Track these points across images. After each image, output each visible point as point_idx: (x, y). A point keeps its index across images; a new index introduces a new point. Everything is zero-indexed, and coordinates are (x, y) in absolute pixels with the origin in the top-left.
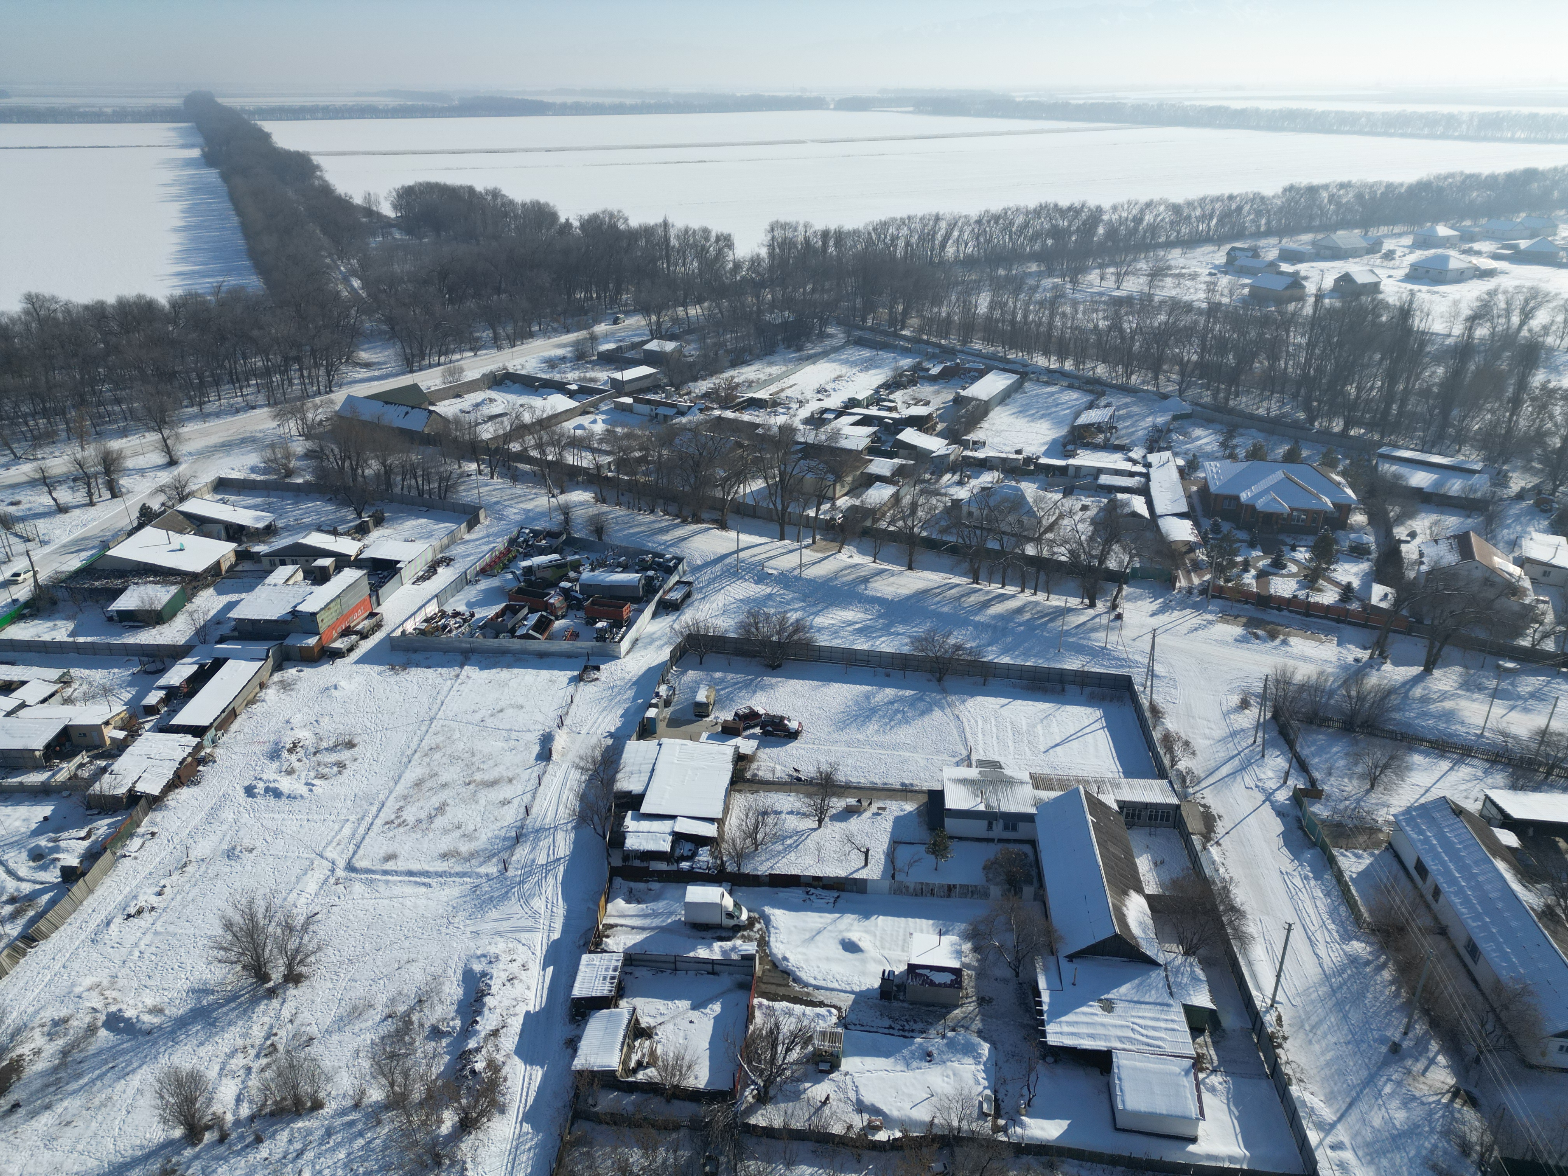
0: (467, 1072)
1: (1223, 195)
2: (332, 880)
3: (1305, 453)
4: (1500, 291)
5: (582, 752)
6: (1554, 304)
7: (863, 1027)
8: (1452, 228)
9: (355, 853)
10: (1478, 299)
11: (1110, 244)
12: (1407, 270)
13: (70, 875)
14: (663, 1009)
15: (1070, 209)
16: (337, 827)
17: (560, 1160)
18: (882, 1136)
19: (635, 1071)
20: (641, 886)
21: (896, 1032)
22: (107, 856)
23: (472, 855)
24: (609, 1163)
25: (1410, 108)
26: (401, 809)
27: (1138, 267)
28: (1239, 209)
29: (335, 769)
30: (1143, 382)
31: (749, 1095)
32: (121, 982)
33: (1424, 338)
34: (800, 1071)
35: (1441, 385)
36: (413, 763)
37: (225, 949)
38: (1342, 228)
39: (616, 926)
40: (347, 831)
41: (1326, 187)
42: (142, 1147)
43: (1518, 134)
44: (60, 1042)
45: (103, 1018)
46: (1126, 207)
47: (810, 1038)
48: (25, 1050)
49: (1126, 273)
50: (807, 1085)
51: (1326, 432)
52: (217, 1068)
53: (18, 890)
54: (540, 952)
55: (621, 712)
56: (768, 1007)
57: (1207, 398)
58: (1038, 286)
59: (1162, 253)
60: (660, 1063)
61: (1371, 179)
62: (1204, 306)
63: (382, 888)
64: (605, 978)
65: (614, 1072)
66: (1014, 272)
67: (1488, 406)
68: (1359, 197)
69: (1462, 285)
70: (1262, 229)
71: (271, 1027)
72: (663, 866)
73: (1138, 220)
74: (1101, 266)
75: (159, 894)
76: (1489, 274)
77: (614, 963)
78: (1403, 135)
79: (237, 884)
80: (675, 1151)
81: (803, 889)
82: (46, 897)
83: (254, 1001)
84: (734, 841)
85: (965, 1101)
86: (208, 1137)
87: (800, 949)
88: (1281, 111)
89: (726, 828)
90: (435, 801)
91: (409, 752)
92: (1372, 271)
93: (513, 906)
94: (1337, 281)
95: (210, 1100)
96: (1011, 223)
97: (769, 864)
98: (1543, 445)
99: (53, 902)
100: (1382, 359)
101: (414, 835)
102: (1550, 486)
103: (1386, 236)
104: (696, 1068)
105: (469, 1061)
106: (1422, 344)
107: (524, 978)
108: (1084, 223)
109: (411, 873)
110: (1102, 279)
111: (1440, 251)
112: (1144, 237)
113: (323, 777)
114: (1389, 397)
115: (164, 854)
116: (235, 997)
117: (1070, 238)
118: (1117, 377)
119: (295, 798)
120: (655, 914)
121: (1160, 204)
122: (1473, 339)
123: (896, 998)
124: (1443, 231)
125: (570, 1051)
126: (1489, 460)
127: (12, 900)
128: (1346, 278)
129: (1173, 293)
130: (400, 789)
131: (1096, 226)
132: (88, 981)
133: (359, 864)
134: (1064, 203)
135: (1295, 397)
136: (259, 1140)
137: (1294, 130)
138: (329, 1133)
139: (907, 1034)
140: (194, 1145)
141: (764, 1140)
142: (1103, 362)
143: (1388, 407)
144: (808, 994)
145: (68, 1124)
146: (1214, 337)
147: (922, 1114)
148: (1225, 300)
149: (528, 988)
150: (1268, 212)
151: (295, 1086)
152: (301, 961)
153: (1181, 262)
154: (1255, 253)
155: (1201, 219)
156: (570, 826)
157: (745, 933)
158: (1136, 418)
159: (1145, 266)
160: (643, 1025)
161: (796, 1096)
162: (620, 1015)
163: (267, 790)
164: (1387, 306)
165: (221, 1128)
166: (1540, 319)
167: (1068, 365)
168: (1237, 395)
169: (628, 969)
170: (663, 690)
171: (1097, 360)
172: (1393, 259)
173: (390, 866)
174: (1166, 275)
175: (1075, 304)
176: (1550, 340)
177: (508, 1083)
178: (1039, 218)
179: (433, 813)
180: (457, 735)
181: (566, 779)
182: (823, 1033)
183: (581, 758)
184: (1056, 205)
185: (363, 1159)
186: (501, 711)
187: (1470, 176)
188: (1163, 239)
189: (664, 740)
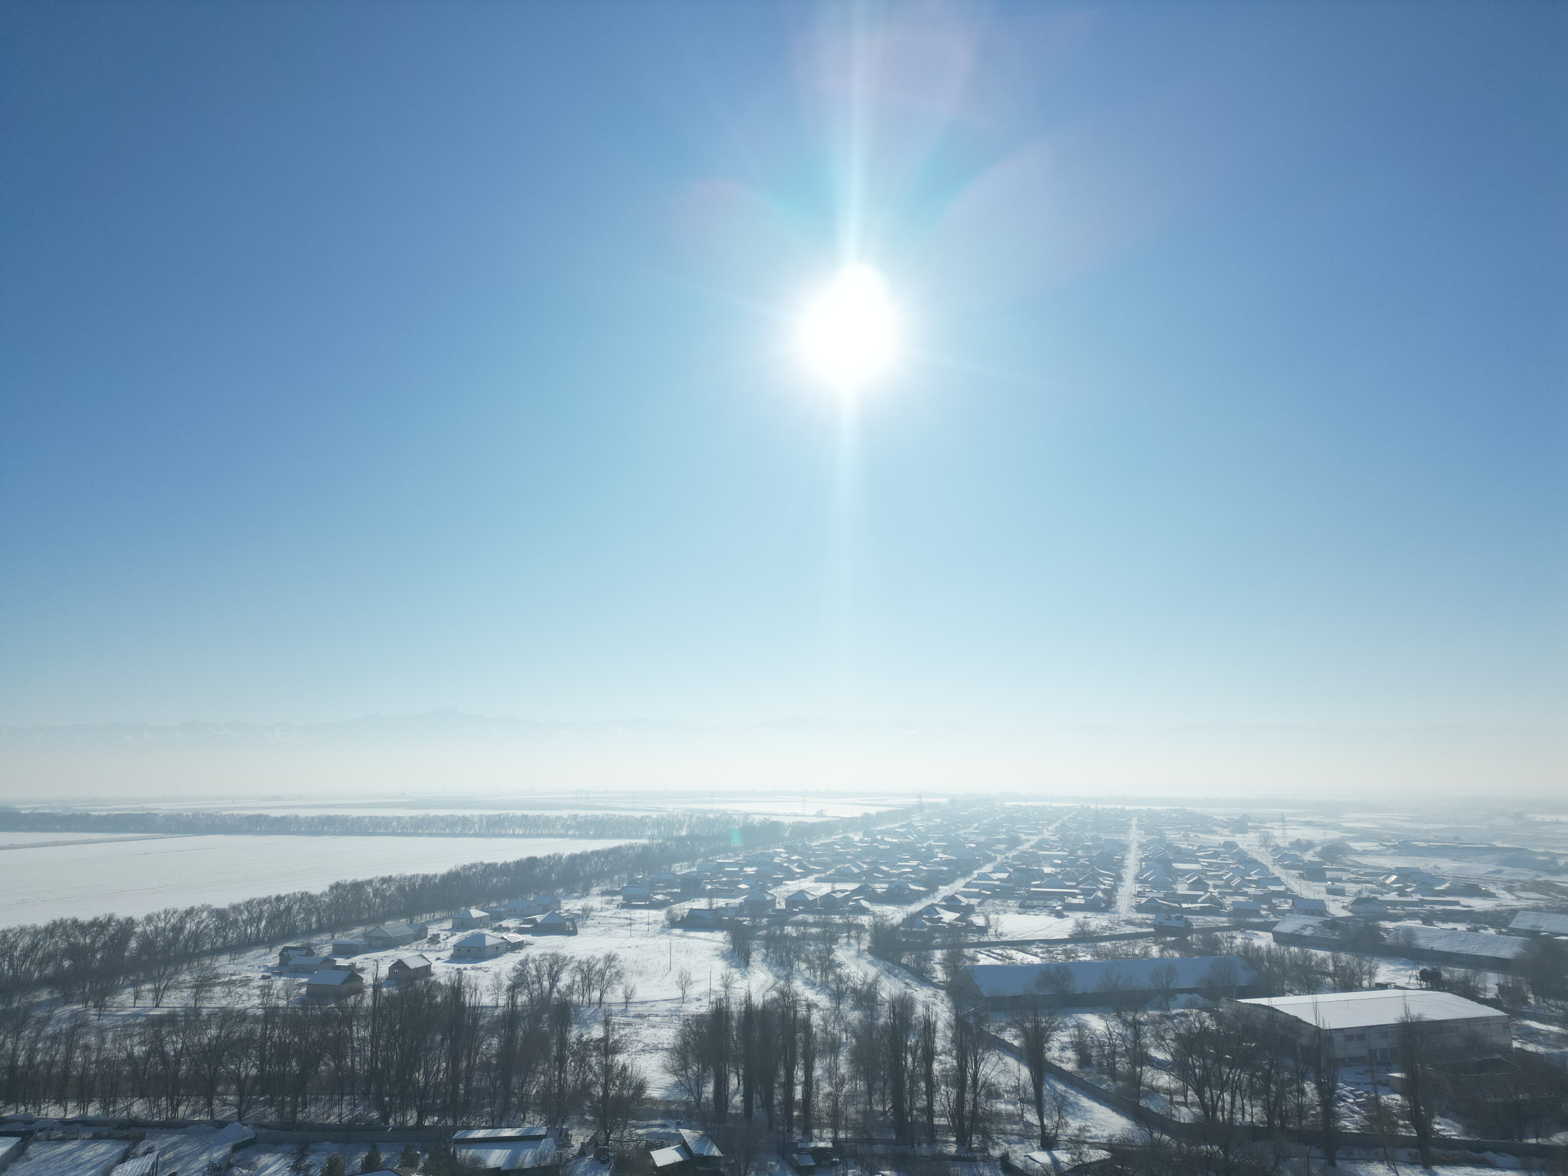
1: (270, 897)
3: (383, 1157)
4: (530, 960)
6: (571, 966)
8: (482, 910)
10: (514, 969)
11: (145, 958)
12: (452, 951)
15: (93, 923)
25: (432, 813)
27: (181, 979)
28: (288, 909)
30: (194, 1113)
33: (477, 1011)
35: (498, 1055)
38: (389, 919)
41: (370, 882)
43: (517, 831)
46: (163, 916)
49: (167, 988)
51: (402, 1128)
57: (271, 1116)
58: (49, 1018)
59: (208, 962)
61: (409, 872)
62: (260, 1012)
66: (15, 1005)
67: (540, 1068)
68: (401, 889)
69: (499, 958)
70: (314, 926)
73: (178, 929)
74: (135, 984)
76: (519, 946)
78: (430, 835)
88: (319, 817)
92: (422, 956)
94: (391, 969)
96: (13, 947)
98: (590, 1096)
100: (443, 1040)
102: (603, 1136)
103: (429, 922)
106: (476, 1019)
108: (112, 938)
110: (136, 998)
111: (476, 931)
112: (186, 946)
114: (454, 1077)
117: (93, 956)
118: (160, 1112)
121: (202, 911)
122: (517, 1006)
124: (475, 913)
126: (550, 1122)
128: (400, 965)
129: (224, 1003)
131: (127, 941)
134: (85, 917)
135: (365, 1095)
137: (334, 834)
142: (141, 1097)
143: (456, 1088)
146: (274, 1045)
148: (282, 1003)
150: (317, 909)
153: (231, 968)
154: (309, 950)
155: (250, 922)
158: (187, 1159)
159: (188, 978)
164: (439, 986)
166: (565, 980)
167: (93, 1110)
168: (305, 1105)
171: (133, 1096)
172: (439, 942)
174: (215, 985)
175: (101, 1032)
176: (575, 998)
178: (52, 937)
184: (75, 921)
187: (489, 866)
188: (208, 946)
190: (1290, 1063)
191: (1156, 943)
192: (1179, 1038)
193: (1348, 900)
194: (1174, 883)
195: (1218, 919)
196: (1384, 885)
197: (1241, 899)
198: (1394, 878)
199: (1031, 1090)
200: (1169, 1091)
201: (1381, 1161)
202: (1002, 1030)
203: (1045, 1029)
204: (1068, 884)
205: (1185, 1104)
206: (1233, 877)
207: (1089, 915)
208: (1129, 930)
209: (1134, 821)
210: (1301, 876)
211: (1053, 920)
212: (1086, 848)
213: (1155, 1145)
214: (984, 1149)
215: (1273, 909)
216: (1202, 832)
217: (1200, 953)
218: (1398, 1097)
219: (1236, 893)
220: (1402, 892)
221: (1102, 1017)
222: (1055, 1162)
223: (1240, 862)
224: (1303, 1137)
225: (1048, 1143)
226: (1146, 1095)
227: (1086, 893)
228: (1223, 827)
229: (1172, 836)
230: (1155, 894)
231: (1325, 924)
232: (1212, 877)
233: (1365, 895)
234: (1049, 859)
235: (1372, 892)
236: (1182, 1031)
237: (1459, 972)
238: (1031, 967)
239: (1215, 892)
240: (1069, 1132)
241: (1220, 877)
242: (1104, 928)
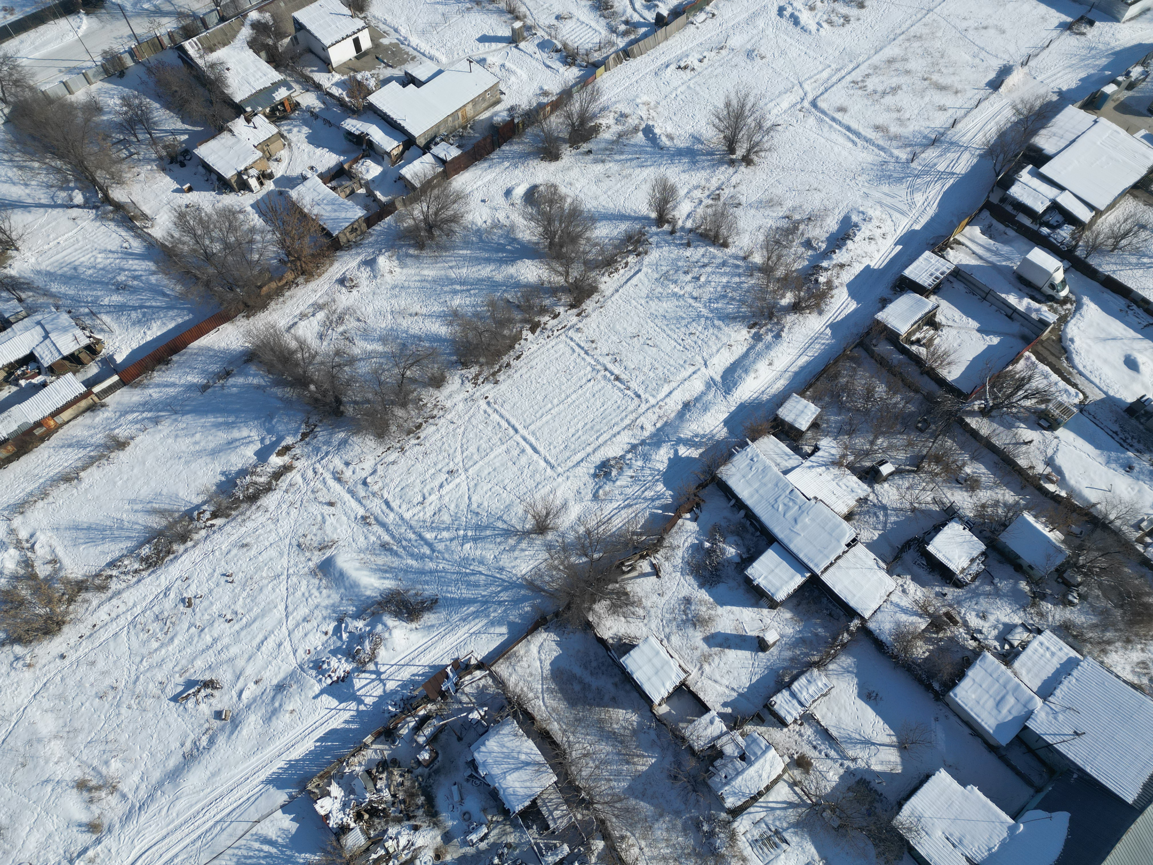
0: (813, 278)
2: (799, 107)
5: (1026, 97)
7: (1094, 419)
9: (822, 94)
13: (661, 22)
14: (957, 318)
16: (820, 68)
17: (836, 361)
18: (1051, 488)
19: (912, 343)
20: (1001, 227)
21: (1117, 438)
22: (682, 19)
23: (896, 137)
24: (863, 382)
26: (868, 75)
29: (842, 20)
31: (977, 405)
32: (660, 109)
34: (1024, 414)
36: (896, 42)
37: (720, 119)
39: (963, 245)
40: (825, 75)
42: (635, 212)
44: (620, 128)
45: (644, 126)
47: (1048, 401)
48: (603, 121)
50: (1022, 425)
52: (686, 191)
53: (631, 16)
54: (900, 232)
55: (1083, 75)
56: (1033, 363)
60: (932, 349)
63: (826, 129)
64: (931, 275)
65: (900, 335)
71: (723, 184)
72: (1027, 221)
75: (701, 61)
77: (944, 269)
79: (745, 78)
80: (907, 403)
81: (1128, 302)
82: (643, 30)
83: (721, 162)
84: (1098, 234)
85: (1132, 510)
86: (666, 227)
87: (1089, 341)
89: (1100, 221)
90: (894, 81)
91: (898, 31)
93: (901, 190)
95: (675, 207)
97: (1114, 267)
99: (645, 35)
101: (866, 101)
104: (954, 367)
105: (817, 273)
107: (879, 243)
109: (849, 129)
113: (830, 23)
115: (714, 33)
116: (711, 153)
119: (805, 31)
120: (996, 253)
123: (1138, 418)
125: (880, 305)
127: (627, 22)
130: (876, 59)
132: (645, 98)
133: (821, 104)
136: (688, 245)
138: (724, 264)
139: (1125, 444)
140: (658, 227)
141: (967, 435)
144: (1070, 373)
145: (608, 177)
147: (1092, 496)
149: (878, 251)
151: (719, 227)
152: (756, 152)
156: (978, 152)
157: (1055, 305)
160: (937, 320)
161: (1009, 426)
162: (926, 304)
163: (792, 15)
165: (674, 227)
169: (951, 279)
170: (1136, 71)
173: (838, 116)
177: (833, 300)
179: (888, 90)
180: (939, 34)
181: (999, 112)
182: (1060, 404)
183: (1022, 101)
185: (734, 290)
186: (985, 28)
189: (1103, 120)
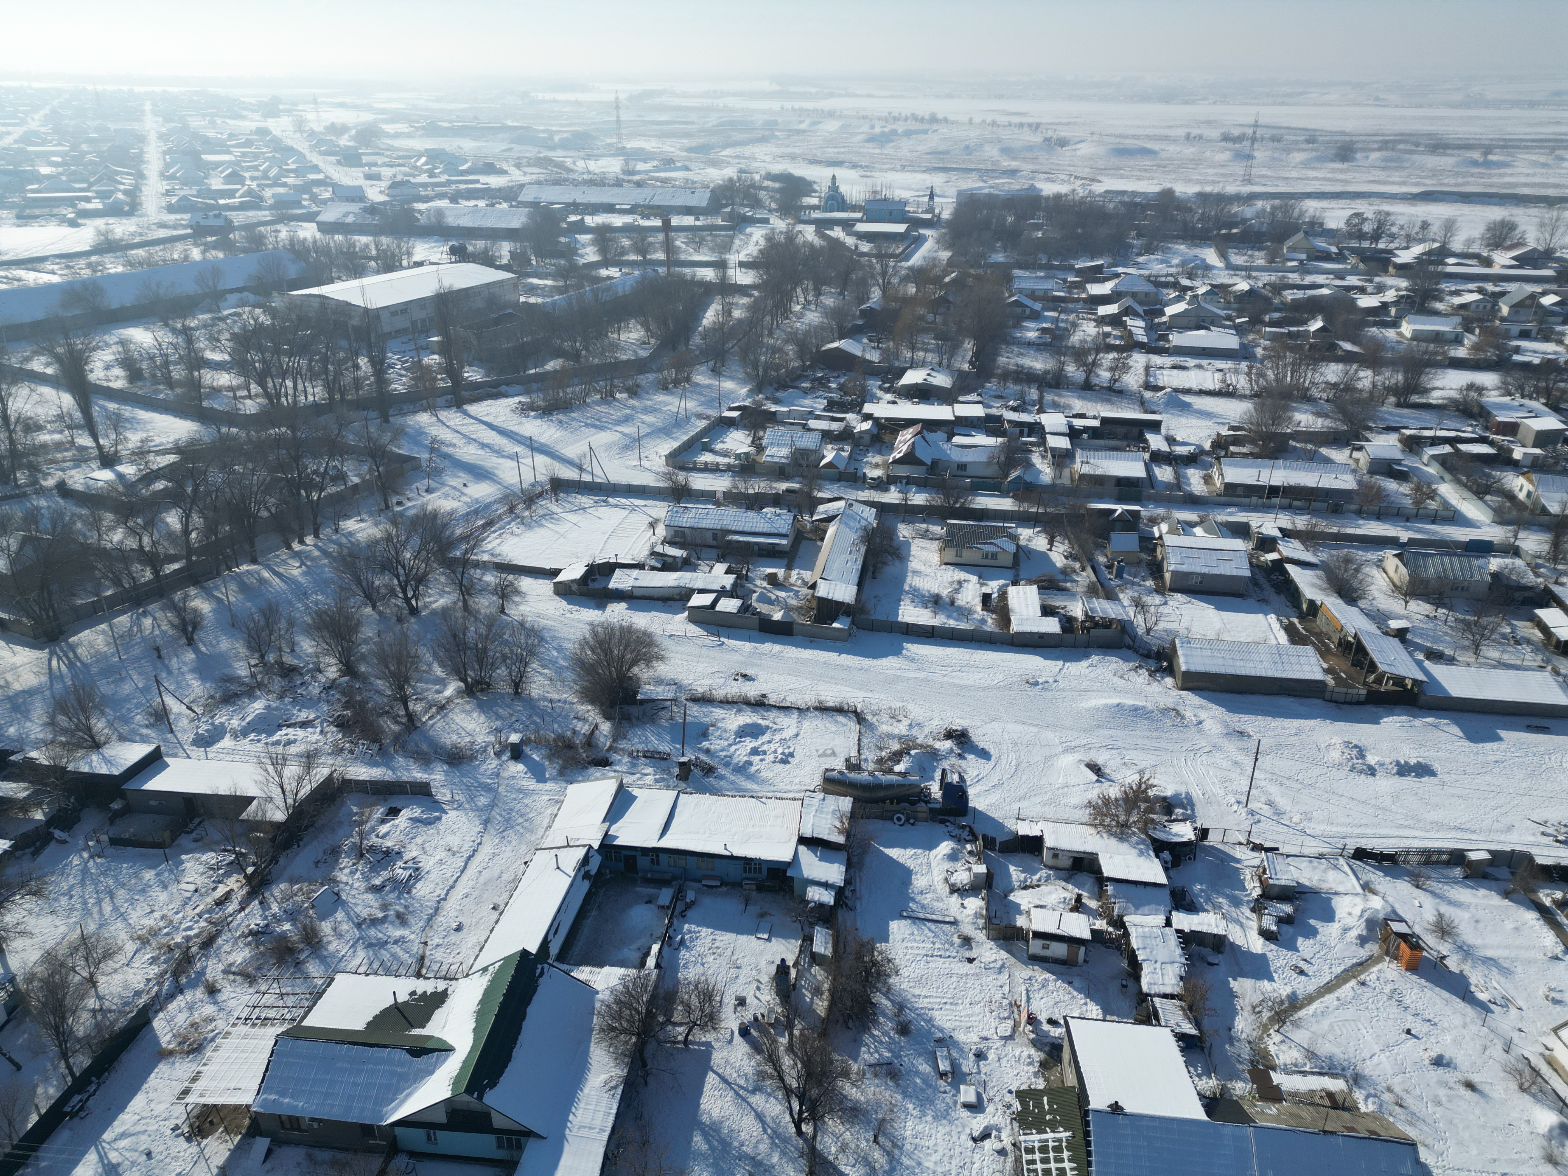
190: (344, 343)
191: (196, 245)
192: (234, 337)
193: (384, 184)
194: (206, 177)
195: (260, 213)
196: (415, 167)
197: (281, 190)
198: (423, 159)
199: (78, 415)
200: (231, 389)
201: (425, 411)
202: (28, 359)
203: (82, 352)
204: (77, 186)
205: (250, 397)
206: (270, 168)
207: (111, 220)
208: (163, 233)
209: (148, 107)
210: (339, 163)
211: (66, 230)
212: (91, 141)
213: (223, 439)
214: (35, 482)
215: (314, 198)
216: (230, 118)
217: (245, 250)
218: (436, 357)
219: (275, 184)
220: (432, 175)
221: (147, 329)
222: (121, 476)
223: (275, 150)
224: (361, 405)
225: (108, 461)
226: (208, 396)
227: (102, 196)
228: (253, 111)
229: (196, 123)
230: (186, 191)
231: (365, 210)
232: (248, 169)
233: (399, 178)
234: (45, 157)
235: (405, 175)
236: (236, 330)
237: (480, 244)
238: (49, 288)
239: (254, 185)
240: (130, 445)
241: (256, 168)
242: (133, 234)
